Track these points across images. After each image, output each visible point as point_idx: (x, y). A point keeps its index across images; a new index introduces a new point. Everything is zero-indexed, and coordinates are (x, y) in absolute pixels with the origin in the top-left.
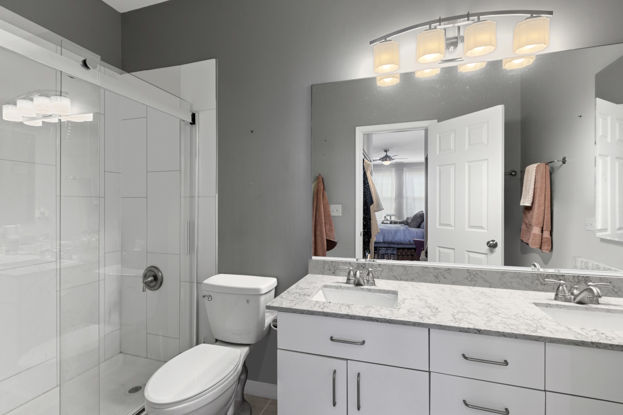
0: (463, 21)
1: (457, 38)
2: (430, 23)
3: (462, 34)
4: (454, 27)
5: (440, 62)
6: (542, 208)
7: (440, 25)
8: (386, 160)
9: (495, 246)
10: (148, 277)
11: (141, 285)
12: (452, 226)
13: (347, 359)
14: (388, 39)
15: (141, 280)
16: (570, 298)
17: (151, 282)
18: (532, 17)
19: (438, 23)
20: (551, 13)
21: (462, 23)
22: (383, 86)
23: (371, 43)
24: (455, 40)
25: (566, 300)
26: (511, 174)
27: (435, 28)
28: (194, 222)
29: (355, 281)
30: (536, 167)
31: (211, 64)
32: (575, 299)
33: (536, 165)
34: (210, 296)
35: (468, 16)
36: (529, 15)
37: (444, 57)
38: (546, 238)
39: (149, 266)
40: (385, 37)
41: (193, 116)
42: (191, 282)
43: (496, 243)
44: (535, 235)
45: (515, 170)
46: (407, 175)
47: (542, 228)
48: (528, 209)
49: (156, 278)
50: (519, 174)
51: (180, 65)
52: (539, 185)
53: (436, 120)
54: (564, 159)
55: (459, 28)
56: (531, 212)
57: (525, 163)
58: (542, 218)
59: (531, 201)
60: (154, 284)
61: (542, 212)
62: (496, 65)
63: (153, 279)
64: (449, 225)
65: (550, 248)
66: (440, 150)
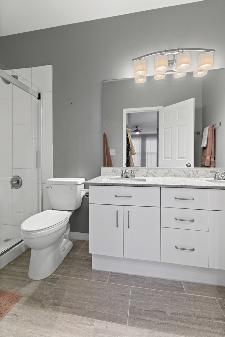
0: (176, 52)
1: (173, 60)
2: (161, 52)
3: (175, 59)
4: (172, 54)
5: (165, 71)
6: (211, 147)
7: (165, 53)
8: (137, 132)
9: (190, 166)
10: (14, 182)
11: (10, 186)
12: (170, 158)
13: (123, 205)
14: (141, 58)
15: (10, 183)
16: (221, 178)
17: (16, 184)
18: (206, 52)
19: (165, 52)
20: (214, 50)
21: (175, 53)
22: (138, 83)
23: (133, 60)
24: (172, 62)
25: (219, 179)
26: (198, 133)
27: (163, 54)
28: (40, 152)
29: (125, 176)
30: (209, 128)
31: (49, 67)
32: (222, 178)
33: (208, 127)
34: (50, 187)
35: (178, 49)
36: (205, 51)
37: (167, 69)
38: (212, 161)
39: (13, 176)
40: (140, 58)
41: (39, 95)
42: (38, 183)
43: (191, 165)
44: (208, 159)
45: (199, 131)
46: (148, 141)
47: (211, 157)
48: (205, 148)
49: (18, 182)
50: (201, 133)
51: (32, 67)
52: (209, 136)
53: (163, 106)
54: (220, 123)
55: (174, 55)
56: (206, 150)
57: (204, 127)
58: (211, 151)
59: (206, 144)
60: (17, 185)
61: (211, 149)
62: (190, 74)
63: (17, 183)
64: (169, 158)
65: (214, 166)
66: (165, 121)
